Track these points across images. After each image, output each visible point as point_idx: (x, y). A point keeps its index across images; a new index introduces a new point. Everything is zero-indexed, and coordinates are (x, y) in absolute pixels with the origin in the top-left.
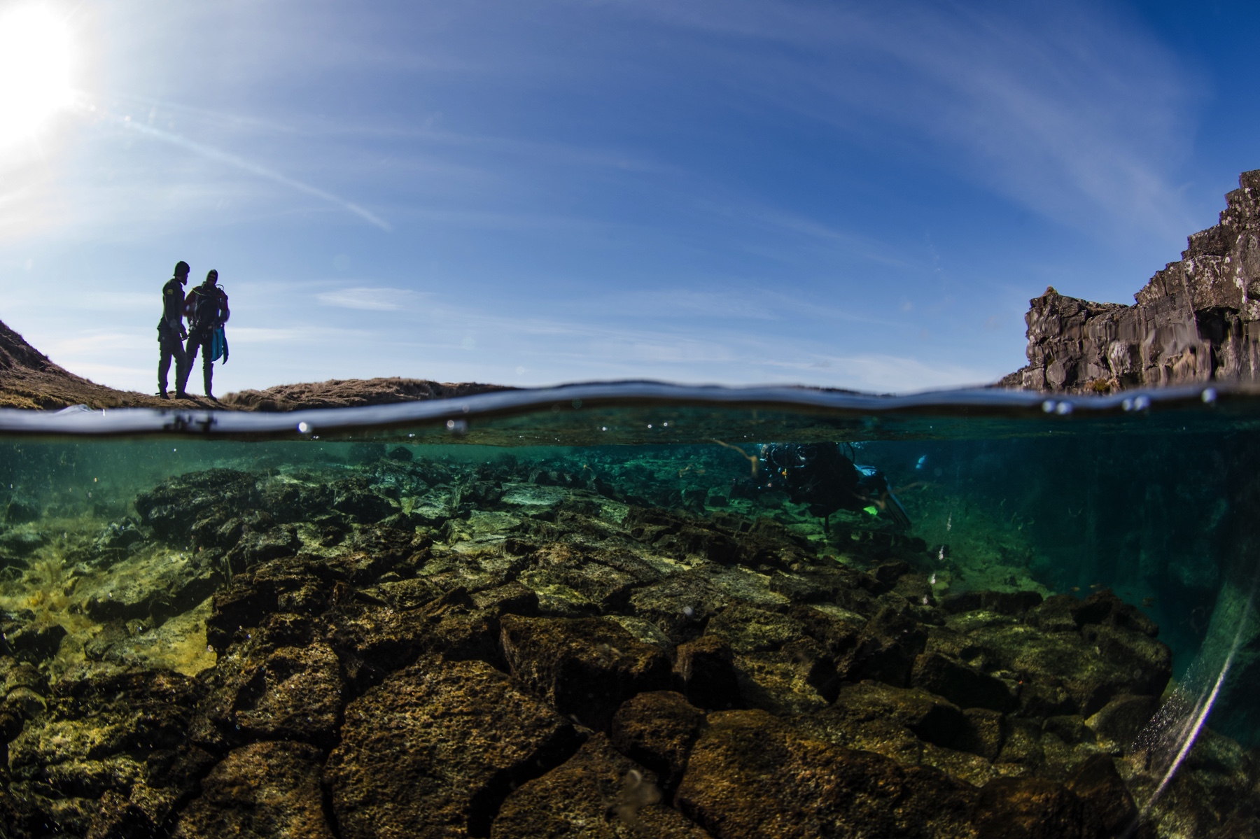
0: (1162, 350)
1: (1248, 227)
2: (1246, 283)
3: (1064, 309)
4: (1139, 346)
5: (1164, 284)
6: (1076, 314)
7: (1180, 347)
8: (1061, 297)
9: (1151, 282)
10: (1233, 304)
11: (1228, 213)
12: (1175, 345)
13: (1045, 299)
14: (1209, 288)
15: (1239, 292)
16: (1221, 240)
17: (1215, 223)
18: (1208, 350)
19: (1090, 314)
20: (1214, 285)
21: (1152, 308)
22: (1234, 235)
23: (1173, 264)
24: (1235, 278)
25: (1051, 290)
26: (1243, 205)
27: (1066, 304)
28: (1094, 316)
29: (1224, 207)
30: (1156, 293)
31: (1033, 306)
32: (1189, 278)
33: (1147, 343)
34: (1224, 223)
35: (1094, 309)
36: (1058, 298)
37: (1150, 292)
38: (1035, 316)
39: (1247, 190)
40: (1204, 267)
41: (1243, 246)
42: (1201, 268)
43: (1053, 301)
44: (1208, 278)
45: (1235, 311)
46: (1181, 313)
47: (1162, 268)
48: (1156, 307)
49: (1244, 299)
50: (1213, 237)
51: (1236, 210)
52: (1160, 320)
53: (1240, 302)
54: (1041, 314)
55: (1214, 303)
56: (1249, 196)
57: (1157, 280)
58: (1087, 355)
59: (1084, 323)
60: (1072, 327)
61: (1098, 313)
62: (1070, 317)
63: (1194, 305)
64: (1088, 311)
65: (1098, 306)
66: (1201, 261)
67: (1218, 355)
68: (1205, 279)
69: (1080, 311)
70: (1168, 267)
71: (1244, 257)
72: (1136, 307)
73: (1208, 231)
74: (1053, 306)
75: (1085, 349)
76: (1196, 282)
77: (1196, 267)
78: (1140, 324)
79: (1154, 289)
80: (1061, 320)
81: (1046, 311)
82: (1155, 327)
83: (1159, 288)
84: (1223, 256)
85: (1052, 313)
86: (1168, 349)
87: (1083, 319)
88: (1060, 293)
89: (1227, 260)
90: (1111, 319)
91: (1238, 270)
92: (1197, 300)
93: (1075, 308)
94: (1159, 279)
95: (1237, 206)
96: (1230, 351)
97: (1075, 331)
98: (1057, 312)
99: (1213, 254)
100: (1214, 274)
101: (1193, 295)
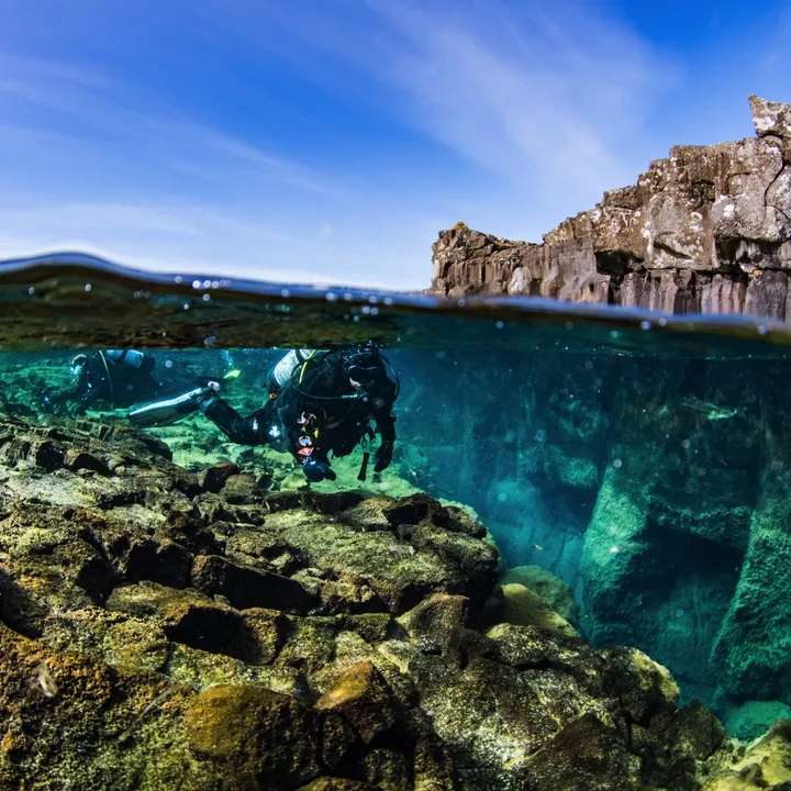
0: (563, 284)
1: (666, 189)
2: (654, 235)
3: (472, 242)
4: (541, 279)
5: (574, 229)
6: (482, 247)
7: (581, 282)
8: (470, 232)
9: (561, 226)
10: (638, 250)
11: (648, 176)
12: (577, 280)
13: (454, 232)
14: (614, 235)
15: (645, 242)
16: (636, 197)
17: (633, 183)
18: (606, 289)
19: (496, 248)
20: (619, 233)
21: (557, 248)
22: (649, 194)
23: (585, 213)
24: (643, 230)
25: (461, 225)
26: (666, 171)
27: (473, 237)
28: (499, 250)
29: (645, 170)
30: (564, 236)
31: (441, 237)
32: (594, 225)
33: (550, 277)
34: (641, 183)
35: (501, 244)
36: (468, 232)
37: (559, 235)
38: (442, 246)
39: (673, 159)
40: (612, 217)
41: (657, 204)
42: (608, 217)
43: (462, 234)
44: (614, 227)
45: (639, 260)
46: (586, 254)
47: (575, 216)
48: (562, 247)
49: (650, 248)
50: (628, 194)
51: (656, 174)
52: (563, 258)
53: (646, 249)
54: (448, 245)
55: (616, 248)
56: (674, 164)
57: (567, 226)
58: (488, 285)
59: (489, 255)
60: (477, 257)
61: (505, 248)
62: (476, 249)
63: (595, 248)
64: (494, 245)
65: (506, 242)
66: (609, 213)
67: (616, 294)
68: (610, 227)
69: (486, 245)
70: (580, 215)
71: (656, 213)
72: (542, 246)
73: (624, 189)
74: (461, 239)
75: (487, 281)
76: (600, 230)
77: (603, 216)
78: (543, 260)
79: (561, 232)
80: (467, 251)
81: (453, 243)
82: (558, 263)
83: (568, 232)
84: (634, 209)
85: (458, 244)
86: (569, 283)
87: (489, 252)
88: (470, 228)
89: (638, 214)
90: (517, 254)
91: (648, 224)
92: (599, 244)
93: (482, 241)
94: (571, 224)
95: (659, 171)
96: (631, 291)
97: (480, 260)
98: (464, 244)
99: (625, 207)
100: (622, 224)
101: (596, 240)
